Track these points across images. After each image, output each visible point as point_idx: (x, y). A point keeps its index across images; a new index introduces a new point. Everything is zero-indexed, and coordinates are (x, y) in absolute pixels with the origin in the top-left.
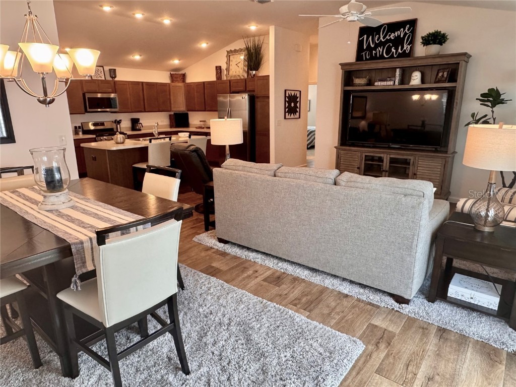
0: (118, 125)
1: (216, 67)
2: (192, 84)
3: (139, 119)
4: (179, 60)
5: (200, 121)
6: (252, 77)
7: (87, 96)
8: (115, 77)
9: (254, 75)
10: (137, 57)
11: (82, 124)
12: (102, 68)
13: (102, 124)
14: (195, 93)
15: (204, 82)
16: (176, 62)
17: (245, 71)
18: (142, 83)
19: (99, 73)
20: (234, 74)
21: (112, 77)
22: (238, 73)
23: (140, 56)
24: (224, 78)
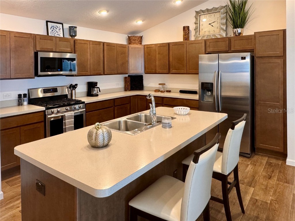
0: (74, 91)
1: (184, 27)
2: (153, 46)
3: (97, 83)
4: (143, 21)
5: (159, 84)
6: (236, 36)
7: (41, 55)
8: (75, 36)
9: (240, 33)
10: (104, 13)
11: (28, 90)
12: (61, 25)
13: (55, 90)
14: (157, 55)
15: (169, 44)
16: (139, 23)
17: (223, 29)
18: (104, 43)
19: (57, 30)
20: (207, 33)
21: (71, 36)
22: (212, 33)
23: (108, 11)
24: (192, 38)
